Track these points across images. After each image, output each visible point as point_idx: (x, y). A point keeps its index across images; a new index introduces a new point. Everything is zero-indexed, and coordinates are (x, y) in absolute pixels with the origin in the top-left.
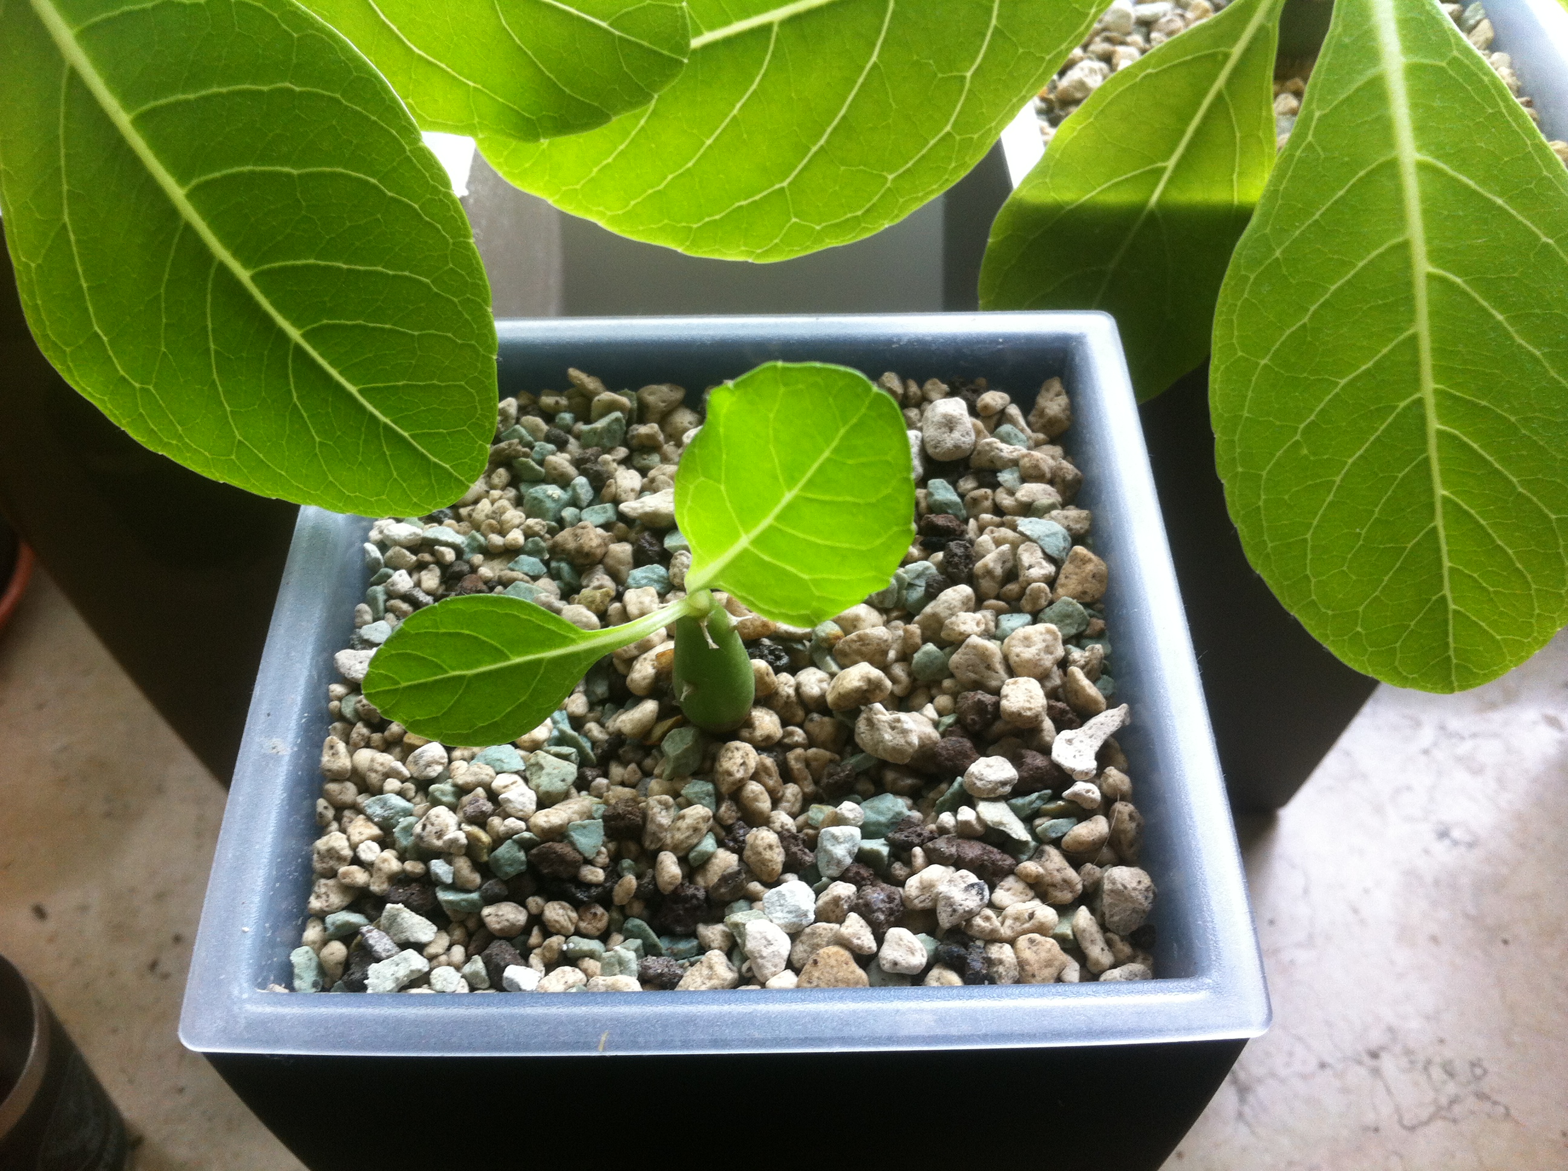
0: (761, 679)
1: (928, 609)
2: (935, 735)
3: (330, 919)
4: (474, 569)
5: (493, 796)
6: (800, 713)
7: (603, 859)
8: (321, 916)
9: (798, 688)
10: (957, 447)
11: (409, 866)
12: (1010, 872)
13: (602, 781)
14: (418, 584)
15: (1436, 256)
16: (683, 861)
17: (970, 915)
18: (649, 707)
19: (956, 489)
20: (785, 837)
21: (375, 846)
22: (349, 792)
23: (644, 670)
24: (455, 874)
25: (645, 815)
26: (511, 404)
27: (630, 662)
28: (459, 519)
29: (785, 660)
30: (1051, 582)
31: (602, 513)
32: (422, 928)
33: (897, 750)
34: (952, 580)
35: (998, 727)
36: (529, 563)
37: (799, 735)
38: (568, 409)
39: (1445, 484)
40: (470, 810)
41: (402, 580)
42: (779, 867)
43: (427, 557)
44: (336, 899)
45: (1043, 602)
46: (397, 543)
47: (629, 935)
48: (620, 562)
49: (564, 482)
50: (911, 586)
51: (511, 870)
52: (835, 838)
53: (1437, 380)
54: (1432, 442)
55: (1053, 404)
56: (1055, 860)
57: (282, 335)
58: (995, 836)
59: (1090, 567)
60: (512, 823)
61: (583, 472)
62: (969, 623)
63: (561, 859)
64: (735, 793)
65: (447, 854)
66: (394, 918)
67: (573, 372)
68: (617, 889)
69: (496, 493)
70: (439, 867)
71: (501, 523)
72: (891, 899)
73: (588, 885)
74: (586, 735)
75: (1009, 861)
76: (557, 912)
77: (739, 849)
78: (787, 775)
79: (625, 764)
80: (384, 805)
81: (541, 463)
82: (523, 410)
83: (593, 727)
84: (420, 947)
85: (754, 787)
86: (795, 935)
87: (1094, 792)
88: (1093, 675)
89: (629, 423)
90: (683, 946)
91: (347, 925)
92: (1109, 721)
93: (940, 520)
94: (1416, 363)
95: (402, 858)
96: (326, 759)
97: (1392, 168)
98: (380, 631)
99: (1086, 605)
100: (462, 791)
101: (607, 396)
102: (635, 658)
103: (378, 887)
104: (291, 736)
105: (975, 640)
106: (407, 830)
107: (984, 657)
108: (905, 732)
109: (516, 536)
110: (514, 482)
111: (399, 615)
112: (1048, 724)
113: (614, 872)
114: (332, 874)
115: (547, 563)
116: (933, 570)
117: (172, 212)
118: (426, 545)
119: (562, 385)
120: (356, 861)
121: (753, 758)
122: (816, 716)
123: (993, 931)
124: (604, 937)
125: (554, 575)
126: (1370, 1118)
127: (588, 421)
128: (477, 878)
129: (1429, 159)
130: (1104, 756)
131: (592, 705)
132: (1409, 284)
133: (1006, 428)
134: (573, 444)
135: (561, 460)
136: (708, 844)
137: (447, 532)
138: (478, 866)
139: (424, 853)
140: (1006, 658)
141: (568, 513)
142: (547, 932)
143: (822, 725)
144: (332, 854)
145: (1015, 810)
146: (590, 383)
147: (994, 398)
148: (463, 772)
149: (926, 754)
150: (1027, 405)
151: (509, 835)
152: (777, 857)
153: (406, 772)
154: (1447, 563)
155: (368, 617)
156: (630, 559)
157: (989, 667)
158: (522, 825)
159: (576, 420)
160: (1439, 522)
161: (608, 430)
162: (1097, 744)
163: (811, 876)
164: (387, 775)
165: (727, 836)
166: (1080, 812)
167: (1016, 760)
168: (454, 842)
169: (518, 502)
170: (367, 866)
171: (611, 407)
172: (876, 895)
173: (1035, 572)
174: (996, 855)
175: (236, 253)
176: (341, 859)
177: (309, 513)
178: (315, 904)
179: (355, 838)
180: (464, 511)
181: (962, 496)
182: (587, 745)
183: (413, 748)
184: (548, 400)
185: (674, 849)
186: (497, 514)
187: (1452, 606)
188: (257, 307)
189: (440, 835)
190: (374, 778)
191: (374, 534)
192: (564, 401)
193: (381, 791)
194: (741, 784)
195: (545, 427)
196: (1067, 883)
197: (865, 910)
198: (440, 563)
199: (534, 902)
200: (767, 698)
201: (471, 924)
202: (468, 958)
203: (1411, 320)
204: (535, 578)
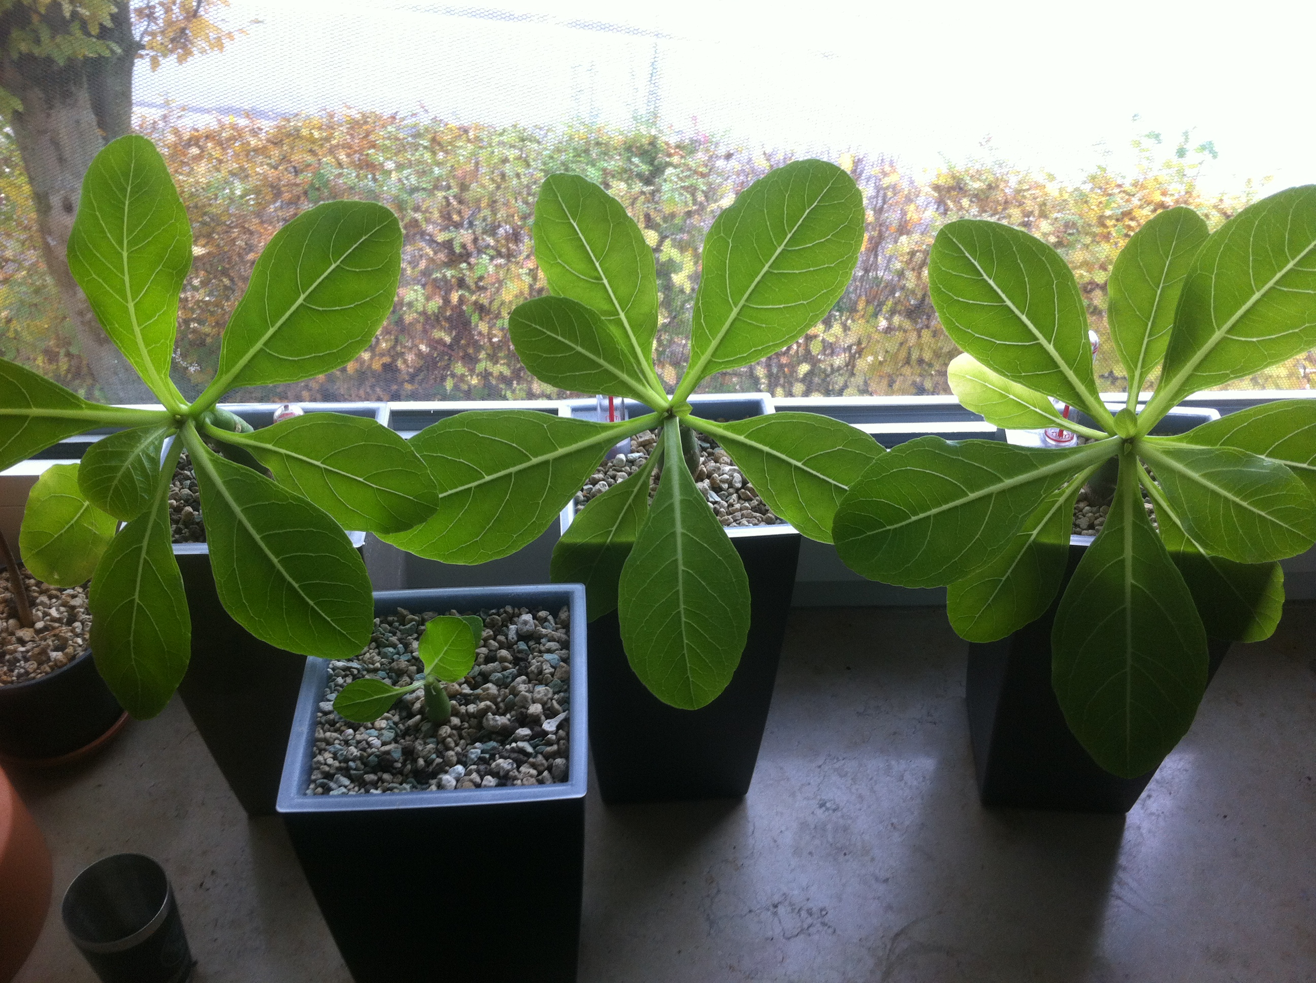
0: (453, 707)
1: (512, 684)
2: (508, 722)
3: (317, 782)
4: (363, 676)
5: (368, 743)
6: (467, 718)
7: (401, 760)
8: (314, 781)
9: (466, 710)
10: (528, 631)
11: (342, 765)
12: (526, 762)
13: (402, 741)
14: (345, 682)
15: (685, 564)
16: (425, 761)
17: (508, 771)
18: (418, 717)
19: (527, 645)
20: (457, 754)
21: (332, 760)
22: (323, 745)
23: (417, 705)
24: (356, 765)
25: (414, 748)
26: (377, 620)
27: (413, 704)
28: (358, 660)
29: (463, 701)
30: (552, 675)
31: (408, 656)
32: (346, 782)
33: (493, 727)
34: (520, 675)
35: (528, 719)
36: (382, 674)
37: (466, 725)
38: (397, 621)
39: (687, 639)
40: (361, 747)
41: (340, 680)
42: (455, 762)
43: (348, 673)
44: (319, 776)
45: (549, 681)
46: (338, 668)
47: (407, 783)
48: (412, 672)
49: (394, 646)
50: (508, 677)
51: (373, 764)
52: (472, 753)
53: (684, 605)
54: (683, 625)
55: (563, 615)
56: (540, 757)
57: (307, 603)
58: (522, 751)
59: (563, 669)
60: (373, 750)
61: (401, 643)
62: (522, 688)
63: (388, 760)
64: (443, 741)
65: (354, 760)
66: (337, 779)
67: (399, 609)
68: (405, 770)
69: (371, 651)
70: (351, 764)
71: (373, 661)
72: (486, 768)
73: (396, 768)
74: (399, 728)
75: (525, 758)
76: (386, 776)
77: (443, 757)
78: (461, 737)
79: (410, 736)
80: (334, 748)
81: (387, 640)
82: (381, 622)
83: (401, 726)
84: (346, 787)
85: (449, 739)
86: (458, 781)
87: (554, 737)
88: (559, 702)
89: (418, 625)
90: (424, 786)
91: (322, 783)
92: (562, 716)
93: (520, 655)
94: (678, 599)
95: (340, 762)
96: (317, 735)
97: (673, 534)
98: (333, 696)
99: (562, 681)
100: (359, 742)
101: (411, 616)
102: (415, 703)
103: (332, 771)
104: (306, 727)
105: (523, 693)
106: (342, 754)
107: (525, 698)
108: (496, 721)
109: (378, 665)
110: (377, 647)
111: (338, 691)
112: (543, 718)
113: (404, 764)
114: (318, 768)
115: (388, 674)
116: (516, 672)
117: (272, 566)
118: (348, 669)
119: (395, 613)
120: (326, 764)
121: (449, 730)
122: (472, 719)
123: (515, 776)
124: (401, 784)
125: (390, 678)
126: (770, 934)
127: (404, 626)
128: (363, 767)
129: (685, 532)
130: (559, 727)
131: (401, 719)
132: (677, 573)
133: (546, 624)
134: (399, 634)
135: (394, 639)
136: (434, 756)
137: (355, 664)
138: (363, 763)
139: (346, 760)
140: (532, 698)
141: (395, 657)
142: (383, 782)
143: (474, 721)
144: (319, 762)
145: (531, 745)
146: (405, 612)
147: (543, 614)
148: (358, 737)
149: (504, 728)
150: (555, 616)
151: (372, 753)
152: (455, 759)
153: (341, 738)
154: (688, 665)
155: (329, 692)
156: (415, 672)
157: (527, 701)
158: (376, 750)
159: (400, 625)
160: (685, 651)
161: (411, 628)
162: (557, 723)
163: (465, 765)
164: (335, 740)
165: (440, 754)
166: (549, 743)
167: (532, 729)
168: (356, 756)
169: (379, 654)
170: (329, 766)
171: (412, 620)
172: (482, 767)
173: (547, 671)
174: (521, 756)
175: (294, 579)
176: (321, 764)
177: (310, 659)
178: (313, 777)
179: (326, 757)
180: (360, 657)
181: (529, 647)
182: (399, 731)
183: (343, 731)
184: (390, 619)
185: (423, 757)
186: (372, 658)
187: (691, 679)
188: (300, 596)
189: (352, 754)
190: (331, 740)
191: (331, 666)
192: (396, 619)
193: (333, 744)
194: (445, 738)
195: (389, 628)
196: (543, 765)
197: (478, 771)
198: (352, 674)
199: (379, 774)
200: (456, 713)
201: (361, 781)
202: (359, 790)
203: (677, 586)
204: (384, 679)
